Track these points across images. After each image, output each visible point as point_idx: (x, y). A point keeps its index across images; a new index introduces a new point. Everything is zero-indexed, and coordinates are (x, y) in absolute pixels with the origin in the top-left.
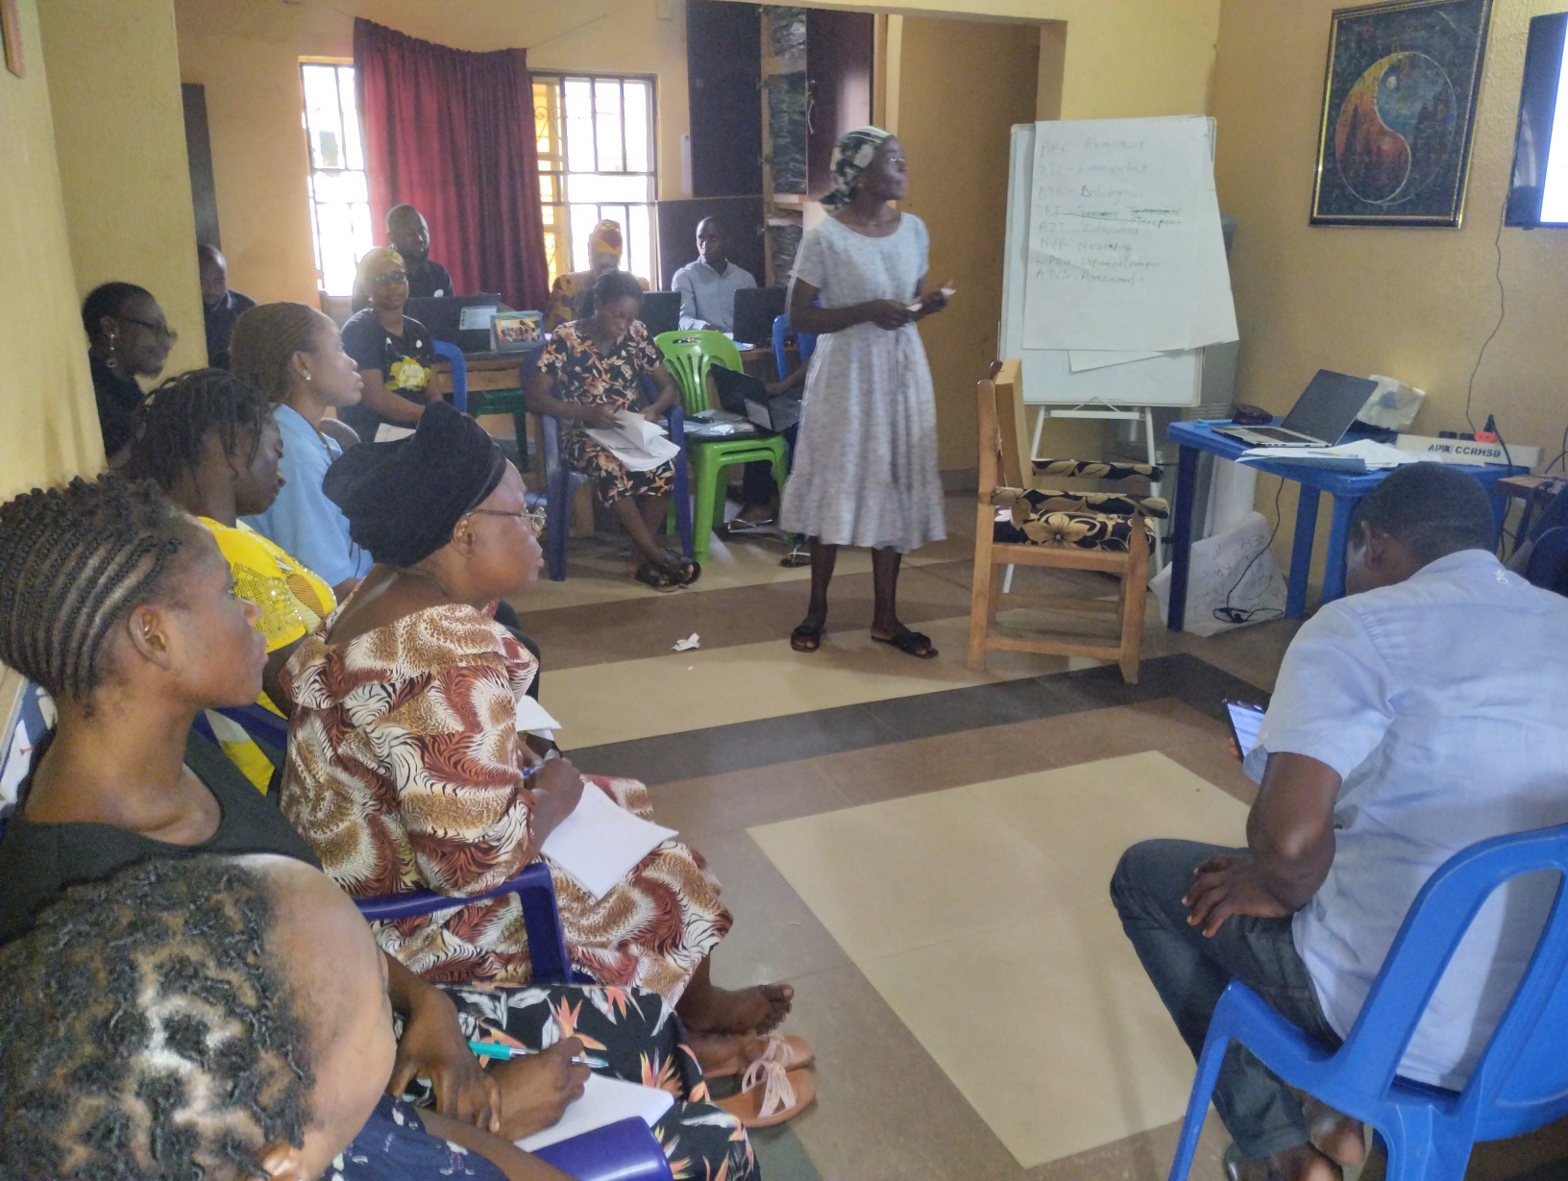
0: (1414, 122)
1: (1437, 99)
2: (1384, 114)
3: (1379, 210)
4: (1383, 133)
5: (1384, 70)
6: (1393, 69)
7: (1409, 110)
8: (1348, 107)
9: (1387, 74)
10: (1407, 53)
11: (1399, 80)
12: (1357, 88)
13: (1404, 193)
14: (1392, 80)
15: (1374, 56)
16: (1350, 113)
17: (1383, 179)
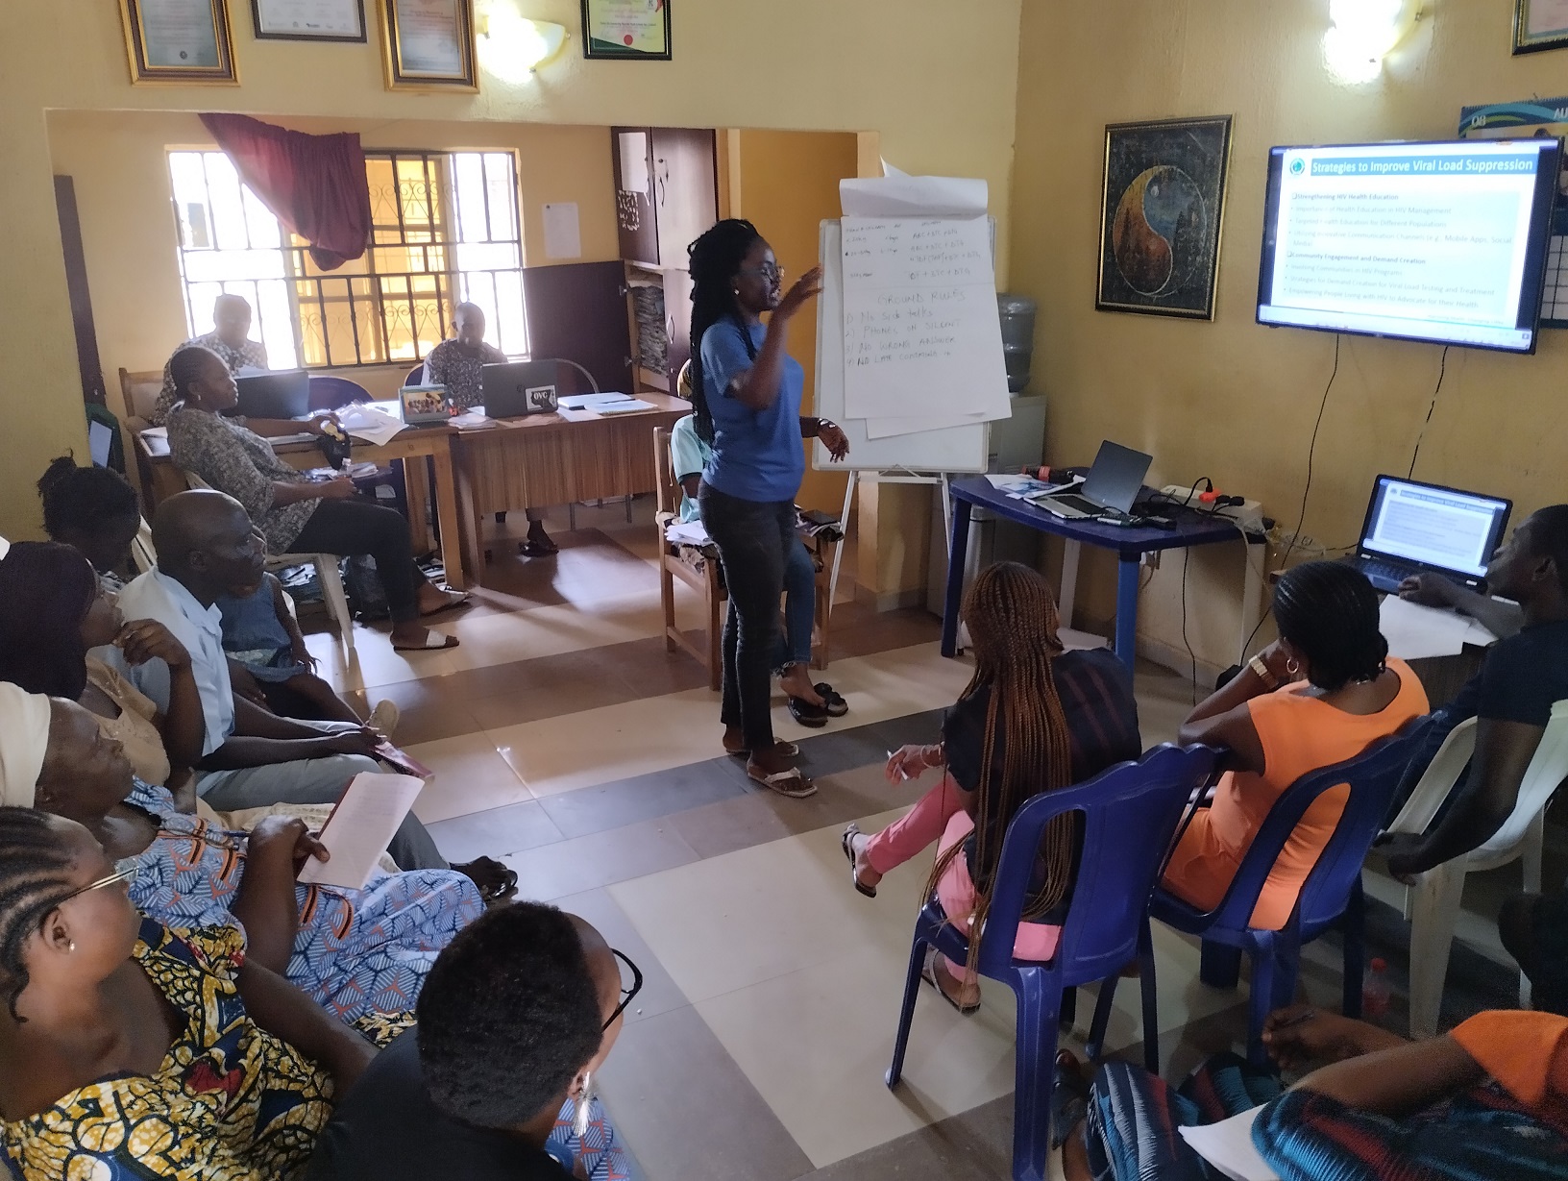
0: (1174, 226)
1: (1191, 209)
2: (1151, 218)
3: (1150, 301)
4: (1150, 234)
5: (1149, 180)
6: (1156, 180)
7: (1169, 217)
8: (1122, 210)
9: (1151, 185)
10: (1165, 167)
11: (1160, 190)
12: (1127, 195)
13: (1169, 288)
14: (1155, 189)
15: (1141, 167)
16: (1123, 216)
17: (1152, 275)
